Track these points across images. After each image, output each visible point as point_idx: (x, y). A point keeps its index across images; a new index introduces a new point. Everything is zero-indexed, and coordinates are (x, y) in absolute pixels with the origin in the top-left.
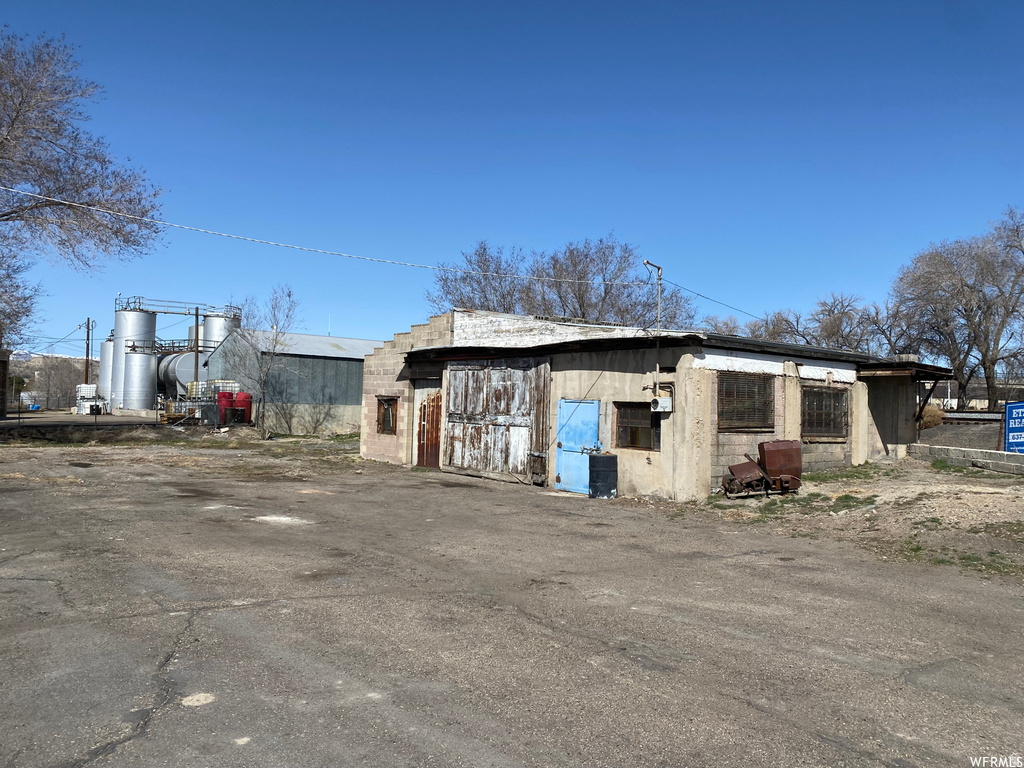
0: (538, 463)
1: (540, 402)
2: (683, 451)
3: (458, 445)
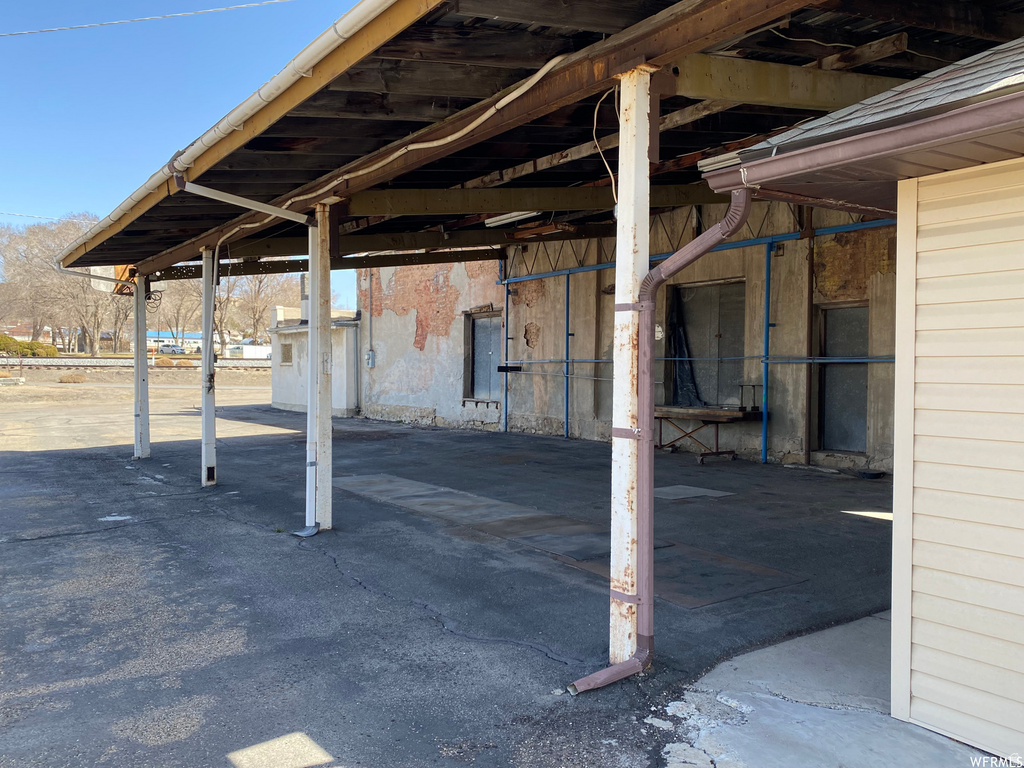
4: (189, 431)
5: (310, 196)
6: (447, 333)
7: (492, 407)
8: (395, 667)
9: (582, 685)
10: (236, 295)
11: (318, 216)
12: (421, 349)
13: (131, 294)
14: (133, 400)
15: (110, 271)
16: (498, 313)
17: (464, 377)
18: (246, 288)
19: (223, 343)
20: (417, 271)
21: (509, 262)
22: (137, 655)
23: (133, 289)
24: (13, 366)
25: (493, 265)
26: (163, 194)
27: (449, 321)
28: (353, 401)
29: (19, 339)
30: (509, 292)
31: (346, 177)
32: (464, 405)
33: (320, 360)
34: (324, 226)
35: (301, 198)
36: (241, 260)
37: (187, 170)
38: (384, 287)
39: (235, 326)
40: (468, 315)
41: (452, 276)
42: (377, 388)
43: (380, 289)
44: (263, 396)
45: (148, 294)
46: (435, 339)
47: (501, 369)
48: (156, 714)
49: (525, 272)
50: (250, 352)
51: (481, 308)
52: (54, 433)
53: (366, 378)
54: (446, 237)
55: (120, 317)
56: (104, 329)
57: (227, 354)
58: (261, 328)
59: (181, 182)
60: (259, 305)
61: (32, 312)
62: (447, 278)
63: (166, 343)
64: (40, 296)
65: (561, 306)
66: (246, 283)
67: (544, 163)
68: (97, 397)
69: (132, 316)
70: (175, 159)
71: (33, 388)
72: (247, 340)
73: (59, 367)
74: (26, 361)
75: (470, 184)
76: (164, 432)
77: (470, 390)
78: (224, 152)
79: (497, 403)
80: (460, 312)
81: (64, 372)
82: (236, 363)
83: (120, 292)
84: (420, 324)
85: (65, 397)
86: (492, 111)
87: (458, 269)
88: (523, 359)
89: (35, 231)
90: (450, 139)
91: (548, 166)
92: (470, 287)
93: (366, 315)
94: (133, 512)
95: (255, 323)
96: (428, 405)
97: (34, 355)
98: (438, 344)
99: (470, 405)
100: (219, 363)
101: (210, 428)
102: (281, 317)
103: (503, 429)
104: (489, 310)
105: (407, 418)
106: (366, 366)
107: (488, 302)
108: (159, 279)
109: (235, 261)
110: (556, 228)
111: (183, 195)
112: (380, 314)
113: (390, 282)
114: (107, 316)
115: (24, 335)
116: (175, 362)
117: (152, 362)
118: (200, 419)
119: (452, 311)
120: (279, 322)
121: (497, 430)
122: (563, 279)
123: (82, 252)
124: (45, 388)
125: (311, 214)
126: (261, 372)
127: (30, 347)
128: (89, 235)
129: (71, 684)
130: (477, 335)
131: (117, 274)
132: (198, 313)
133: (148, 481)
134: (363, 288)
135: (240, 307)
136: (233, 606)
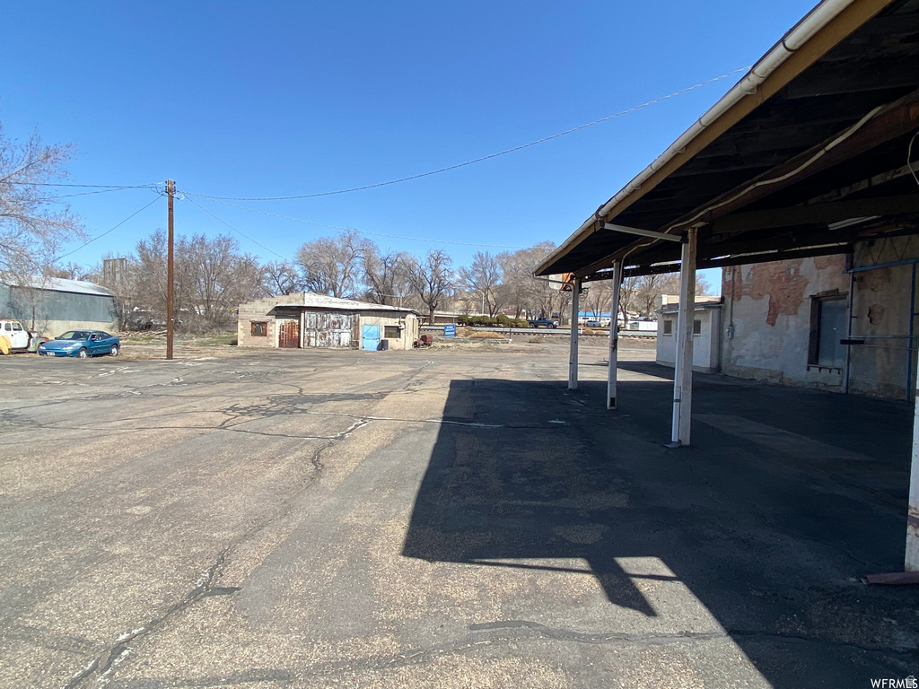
0: (354, 344)
1: (356, 325)
2: (408, 338)
3: (312, 339)
4: (602, 375)
5: (685, 223)
6: (796, 313)
7: (835, 372)
8: (725, 537)
9: (873, 579)
10: (636, 287)
11: (689, 236)
12: (773, 325)
13: (570, 290)
14: (569, 355)
15: (559, 277)
16: (844, 296)
17: (810, 347)
18: (644, 283)
19: (626, 320)
20: (772, 266)
21: (856, 254)
22: (566, 496)
23: (572, 287)
24: (506, 332)
25: (841, 258)
26: (592, 231)
27: (798, 303)
28: (715, 362)
29: (509, 317)
30: (854, 279)
31: (710, 209)
32: (808, 369)
33: (685, 332)
34: (693, 242)
35: (678, 225)
36: (639, 266)
37: (606, 216)
38: (743, 279)
39: (634, 308)
40: (815, 299)
41: (802, 268)
42: (735, 354)
43: (740, 280)
44: (650, 356)
45: (580, 290)
46: (785, 317)
47: (843, 342)
48: (576, 527)
49: (871, 262)
50: (643, 326)
51: (827, 292)
52: (526, 372)
53: (726, 346)
54: (794, 240)
55: (563, 304)
56: (554, 311)
57: (628, 327)
58: (652, 309)
59: (602, 223)
60: (651, 294)
61: (516, 302)
62: (797, 271)
63: (590, 319)
64: (522, 292)
65: (907, 290)
66: (643, 280)
67: (877, 180)
68: (549, 352)
69: (570, 303)
70: (599, 210)
71: (516, 346)
72: (642, 318)
73: (529, 334)
74: (513, 330)
75: (812, 201)
76: (585, 375)
77: (814, 358)
78: (629, 203)
79: (839, 369)
80: (808, 296)
81: (532, 337)
82: (633, 333)
83: (565, 289)
84: (772, 305)
85: (531, 351)
86: (822, 152)
87: (808, 263)
88: (867, 334)
89: (520, 254)
90: (788, 176)
91: (883, 181)
92: (818, 276)
93: (728, 300)
94: (566, 419)
95: (648, 305)
96: (776, 367)
97: (517, 327)
98: (788, 321)
99: (814, 370)
100: (621, 333)
101: (613, 375)
102: (665, 303)
103: (843, 390)
104: (835, 294)
105: (758, 377)
106: (726, 336)
107: (834, 288)
108: (587, 280)
109: (634, 267)
110: (897, 227)
111: (603, 231)
112: (739, 299)
113: (749, 274)
114: (556, 303)
115: (511, 314)
116: (594, 332)
117: (581, 332)
118: (608, 368)
119: (801, 295)
120: (663, 306)
121: (838, 391)
122: (910, 267)
123: (546, 267)
124: (523, 346)
125: (684, 235)
126: (650, 340)
127: (515, 321)
128: (550, 257)
129: (534, 503)
130: (824, 315)
131: (563, 278)
132: (610, 300)
133: (575, 403)
134: (727, 280)
135: (638, 295)
136: (622, 481)
